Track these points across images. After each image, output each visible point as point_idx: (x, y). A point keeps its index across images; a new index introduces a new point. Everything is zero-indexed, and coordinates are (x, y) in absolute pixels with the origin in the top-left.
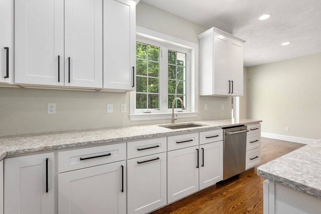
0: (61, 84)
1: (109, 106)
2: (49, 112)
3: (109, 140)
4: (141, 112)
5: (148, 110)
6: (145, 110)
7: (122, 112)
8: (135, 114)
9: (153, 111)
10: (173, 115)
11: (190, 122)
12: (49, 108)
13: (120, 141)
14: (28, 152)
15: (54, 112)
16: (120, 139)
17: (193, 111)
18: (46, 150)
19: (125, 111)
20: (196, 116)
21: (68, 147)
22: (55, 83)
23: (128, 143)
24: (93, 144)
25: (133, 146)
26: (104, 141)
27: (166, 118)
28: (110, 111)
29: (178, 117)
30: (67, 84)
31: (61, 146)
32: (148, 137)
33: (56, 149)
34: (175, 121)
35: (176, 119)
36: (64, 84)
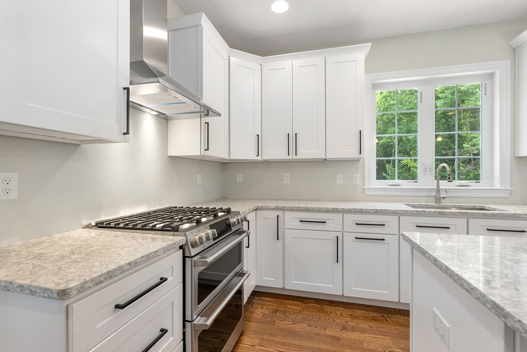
0: (290, 157)
1: (338, 176)
2: (285, 182)
3: (324, 208)
4: (384, 184)
5: (397, 181)
6: (390, 182)
7: (354, 183)
8: (372, 187)
9: (405, 184)
10: (438, 190)
12: (285, 178)
13: (335, 211)
14: (268, 208)
15: (288, 182)
16: (335, 209)
18: (277, 209)
19: (358, 182)
20: (507, 195)
21: (291, 209)
22: (286, 157)
23: (344, 215)
24: (309, 210)
25: (351, 219)
26: (320, 208)
27: (426, 194)
28: (340, 181)
29: (449, 194)
30: (295, 157)
31: (286, 207)
33: (283, 209)
34: (442, 200)
35: (444, 198)
36: (292, 157)
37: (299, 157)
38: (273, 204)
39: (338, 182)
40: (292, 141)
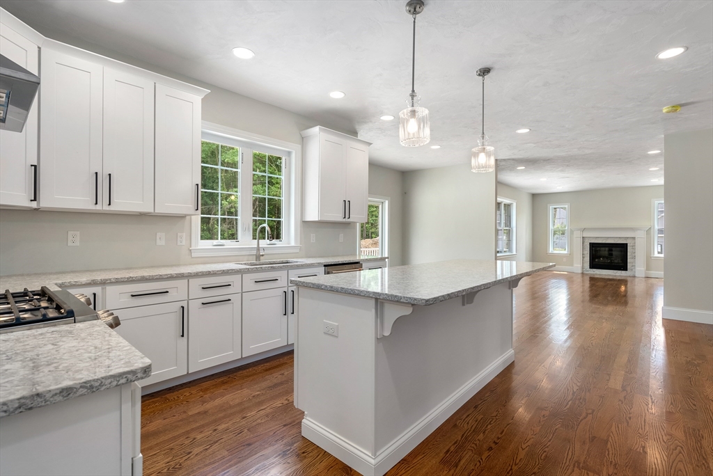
0: (98, 207)
1: (158, 235)
2: (70, 244)
3: (166, 275)
4: (208, 244)
5: (220, 241)
6: (215, 242)
7: (179, 243)
8: (199, 247)
9: (229, 244)
10: (258, 249)
11: (284, 260)
12: (70, 238)
13: (180, 276)
14: (74, 285)
15: (77, 244)
16: (180, 274)
17: (293, 244)
18: (93, 283)
19: (184, 243)
20: (298, 251)
21: (118, 282)
22: (90, 206)
23: (190, 280)
24: (147, 279)
25: (196, 283)
26: (161, 275)
27: (248, 253)
28: (161, 242)
29: (266, 252)
30: (106, 208)
31: (110, 279)
32: (215, 274)
33: (104, 283)
34: (262, 258)
35: (263, 255)
36: (103, 206)
37: (113, 208)
38: (84, 279)
39: (159, 243)
40: (102, 184)
